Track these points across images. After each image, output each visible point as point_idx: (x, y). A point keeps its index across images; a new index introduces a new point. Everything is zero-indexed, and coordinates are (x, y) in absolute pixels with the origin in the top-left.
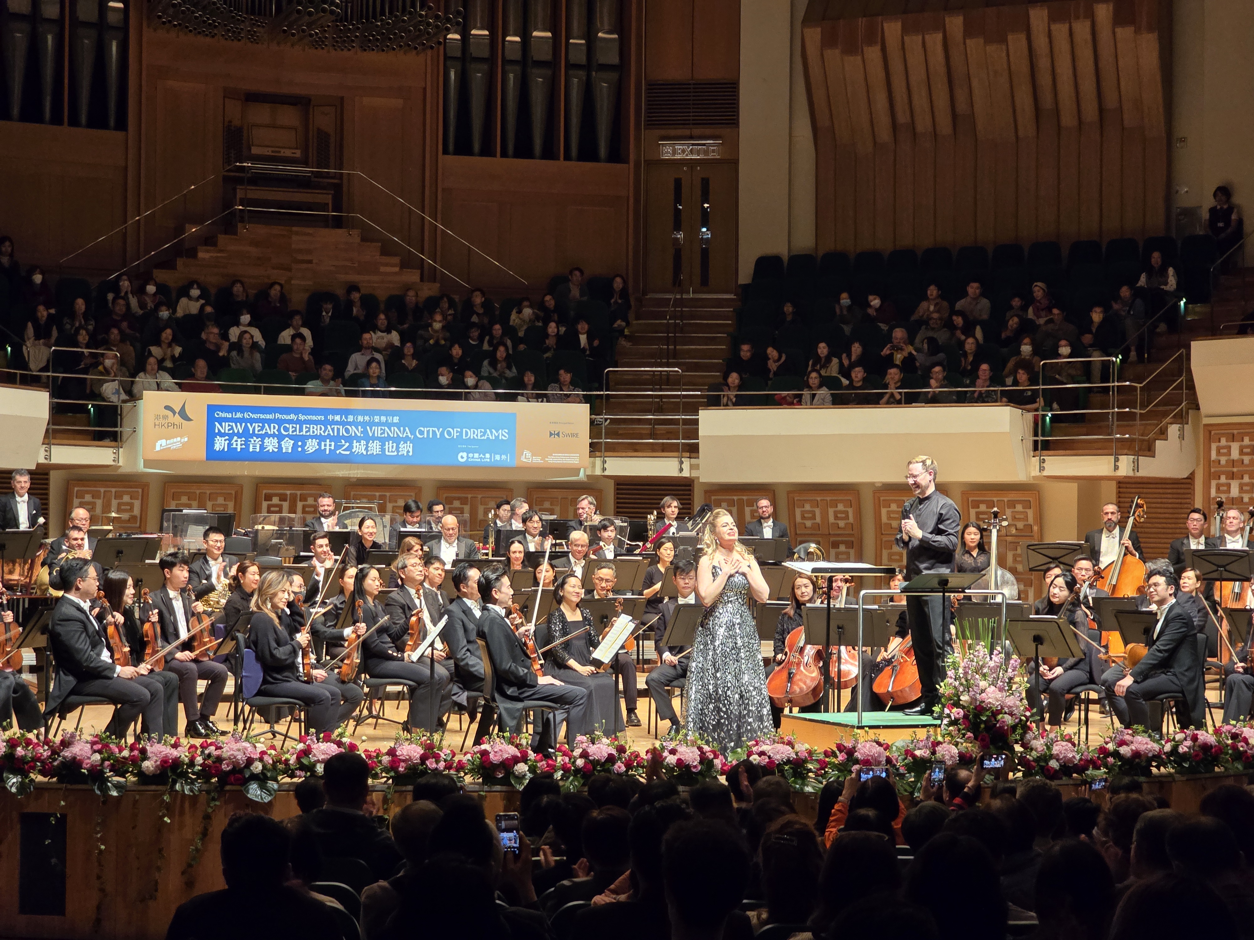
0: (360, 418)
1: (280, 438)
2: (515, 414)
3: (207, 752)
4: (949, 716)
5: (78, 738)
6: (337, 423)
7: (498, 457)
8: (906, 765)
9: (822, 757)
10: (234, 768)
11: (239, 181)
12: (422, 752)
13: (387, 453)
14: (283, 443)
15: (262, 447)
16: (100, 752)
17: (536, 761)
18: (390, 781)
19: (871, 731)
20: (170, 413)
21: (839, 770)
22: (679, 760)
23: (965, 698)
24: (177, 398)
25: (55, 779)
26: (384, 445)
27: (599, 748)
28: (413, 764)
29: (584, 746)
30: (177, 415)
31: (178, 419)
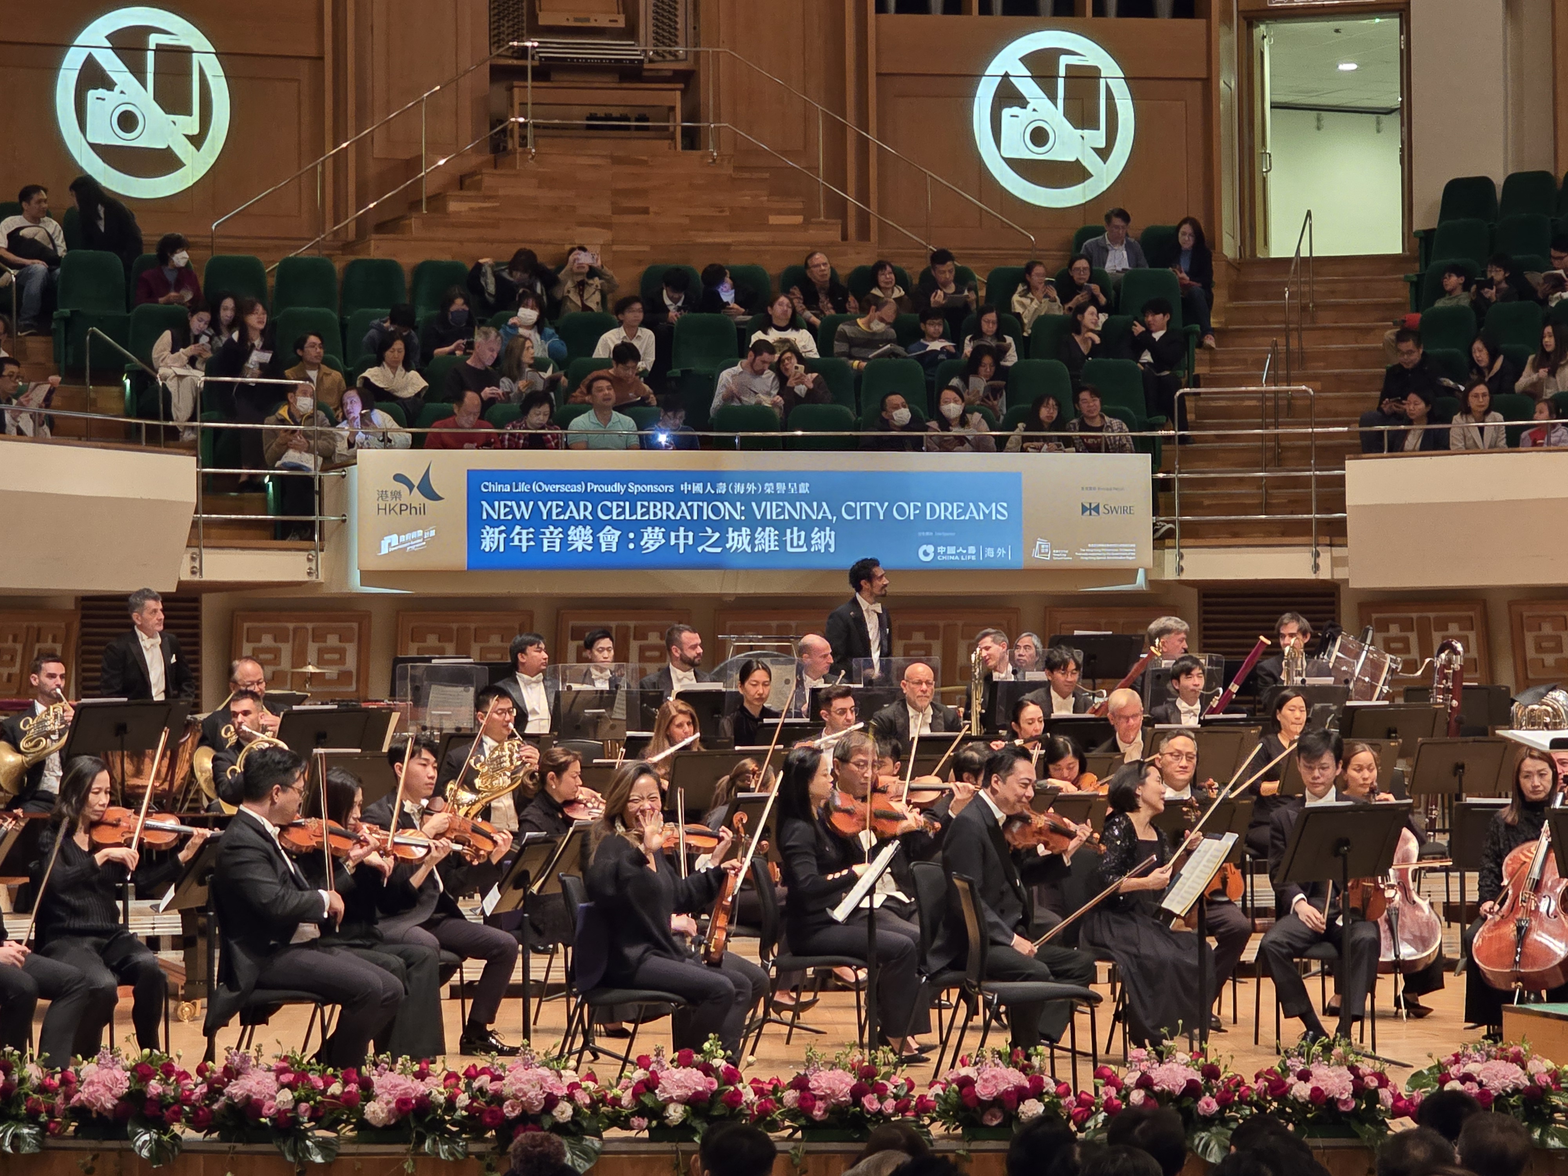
0: (739, 488)
1: (597, 526)
2: (1019, 473)
3: (476, 1085)
5: (254, 1062)
6: (697, 497)
7: (990, 552)
10: (524, 1112)
11: (518, 74)
12: (855, 1082)
13: (789, 549)
14: (601, 535)
15: (564, 542)
16: (291, 1086)
17: (1057, 1095)
18: (799, 1135)
20: (404, 488)
22: (1316, 1090)
24: (415, 460)
25: (215, 1135)
26: (782, 534)
27: (1171, 1070)
28: (839, 1104)
29: (1144, 1066)
30: (415, 490)
31: (417, 498)
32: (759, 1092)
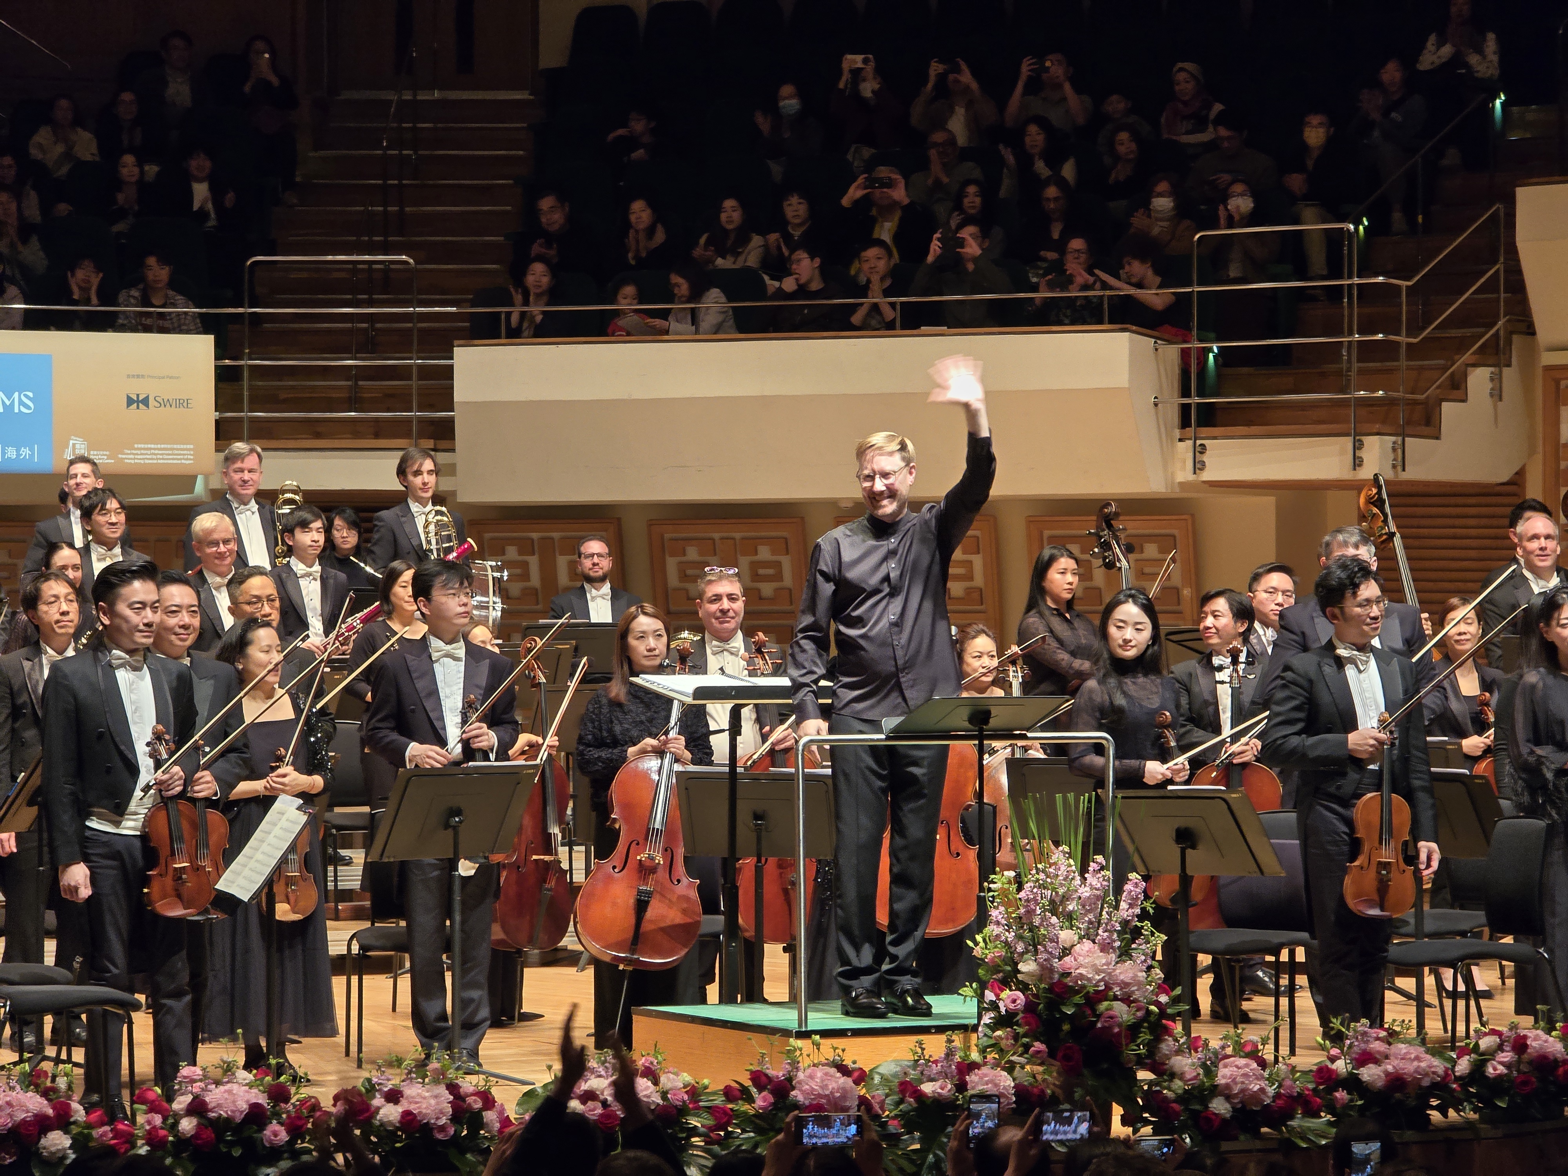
4: (994, 1006)
8: (903, 1116)
9: (719, 1101)
17: (89, 1126)
19: (827, 1044)
21: (758, 1130)
22: (407, 1114)
23: (1027, 967)
27: (230, 1092)
29: (197, 1087)
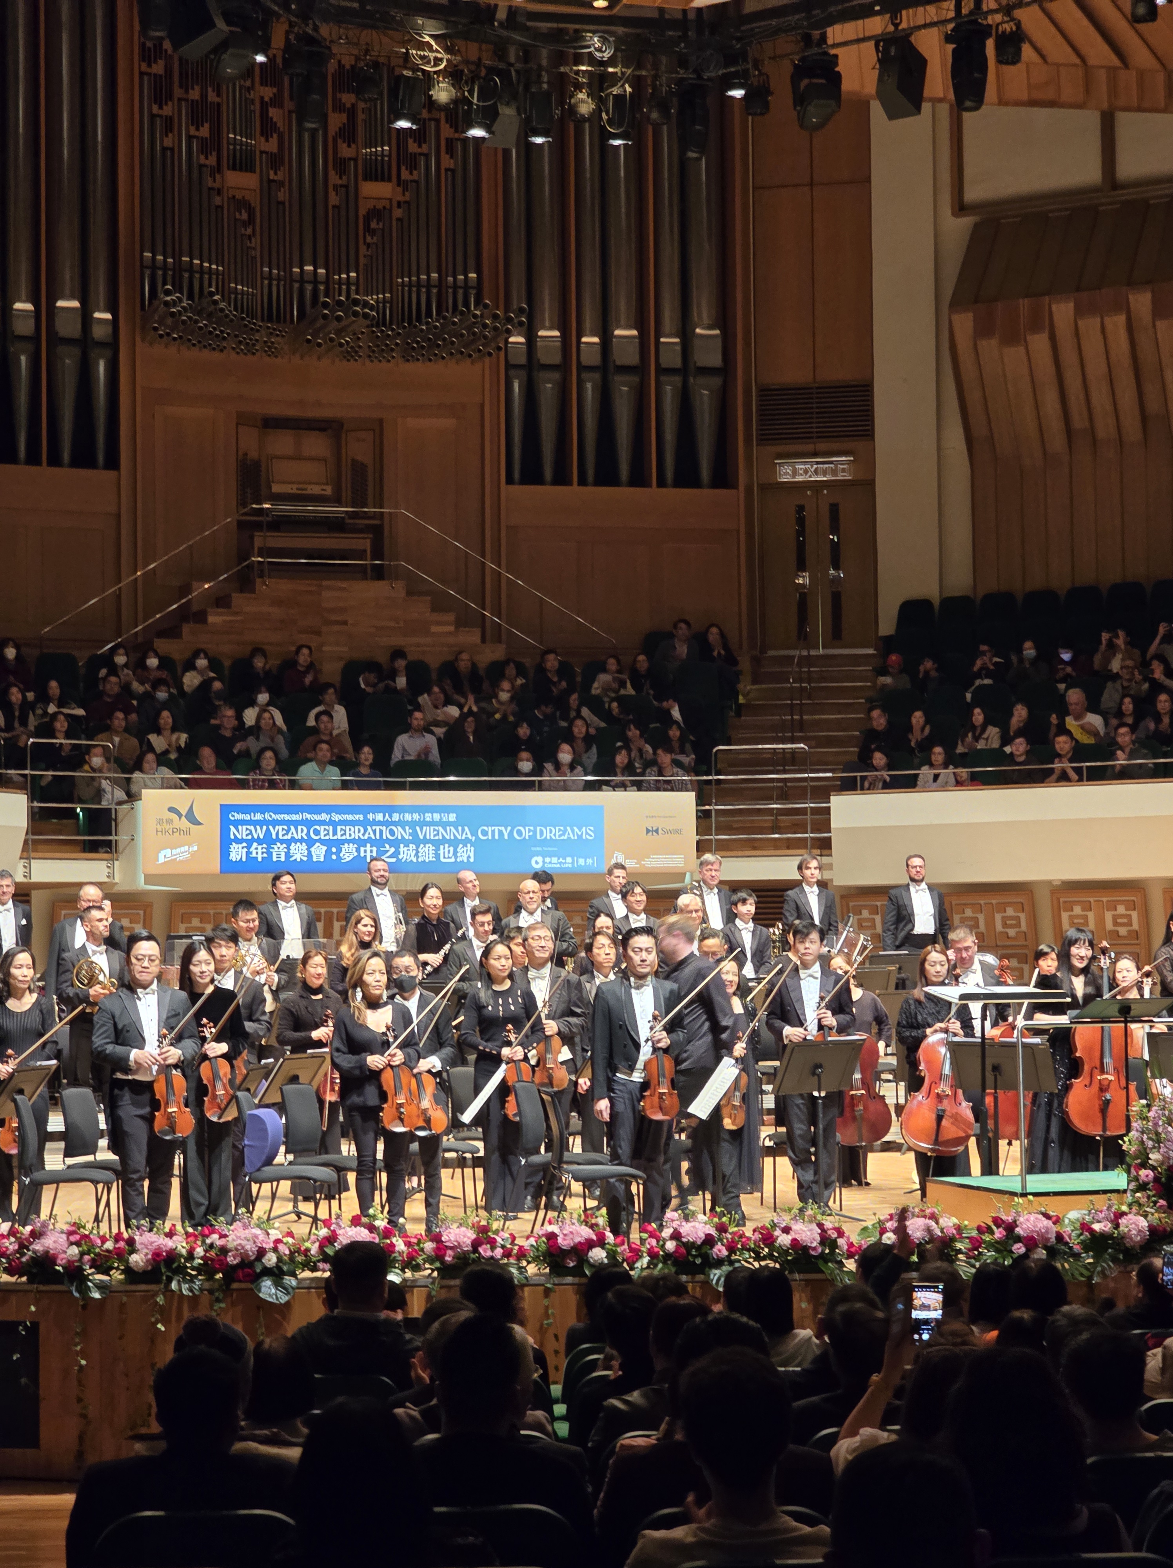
0: (408, 817)
1: (310, 843)
2: (602, 807)
3: (208, 1241)
4: (1136, 1179)
5: (51, 1227)
6: (379, 823)
7: (581, 862)
8: (1082, 1243)
9: (974, 1233)
10: (243, 1260)
11: (258, 526)
12: (474, 1236)
13: (442, 860)
14: (312, 849)
15: (288, 855)
16: (78, 1244)
17: (616, 1245)
18: (435, 1274)
19: (1037, 1200)
20: (174, 817)
21: (997, 1251)
22: (794, 1240)
23: (1155, 1156)
24: (184, 797)
25: (24, 1279)
26: (438, 849)
27: (694, 1226)
28: (464, 1252)
29: (675, 1224)
30: (183, 818)
31: (185, 823)
32: (408, 1244)
